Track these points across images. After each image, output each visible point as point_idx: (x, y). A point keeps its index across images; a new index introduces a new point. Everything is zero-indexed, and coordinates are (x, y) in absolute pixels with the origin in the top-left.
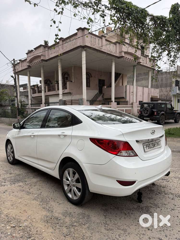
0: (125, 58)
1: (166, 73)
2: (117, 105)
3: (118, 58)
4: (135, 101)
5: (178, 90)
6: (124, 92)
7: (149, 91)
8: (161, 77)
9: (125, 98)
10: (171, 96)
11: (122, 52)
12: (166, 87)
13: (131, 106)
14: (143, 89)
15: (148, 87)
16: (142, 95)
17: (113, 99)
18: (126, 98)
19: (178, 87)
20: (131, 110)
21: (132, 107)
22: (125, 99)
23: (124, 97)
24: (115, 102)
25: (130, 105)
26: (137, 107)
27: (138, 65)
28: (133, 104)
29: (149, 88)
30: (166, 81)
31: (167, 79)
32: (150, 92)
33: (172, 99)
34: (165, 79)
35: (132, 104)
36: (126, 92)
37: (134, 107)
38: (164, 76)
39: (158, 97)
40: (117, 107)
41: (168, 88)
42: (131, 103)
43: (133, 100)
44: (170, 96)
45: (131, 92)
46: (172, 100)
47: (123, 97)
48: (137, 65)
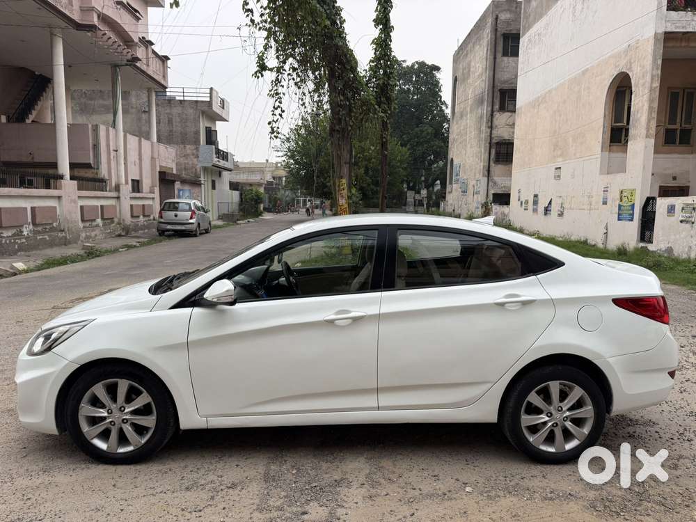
0: (100, 33)
1: (181, 103)
2: (79, 189)
3: (77, 30)
4: (123, 180)
5: (215, 156)
6: (91, 145)
7: (152, 152)
8: (168, 111)
9: (93, 165)
10: (199, 170)
11: (93, 10)
12: (182, 143)
13: (114, 194)
14: (140, 142)
15: (148, 137)
16: (138, 161)
17: (64, 168)
18: (98, 169)
19: (214, 147)
20: (114, 207)
21: (118, 198)
22: (93, 170)
23: (90, 164)
24: (72, 178)
25: (110, 191)
26: (131, 198)
27: (130, 65)
28: (121, 189)
29: (152, 143)
30: (182, 125)
31: (184, 121)
32: (156, 156)
33: (202, 179)
34: (178, 120)
35: (117, 188)
36: (96, 146)
37: (122, 198)
38: (176, 110)
39: (175, 172)
40: (79, 197)
41: (188, 147)
42: (113, 185)
43: (118, 176)
44: (196, 170)
45: (112, 149)
46: (203, 182)
47: (88, 162)
48: (127, 65)
